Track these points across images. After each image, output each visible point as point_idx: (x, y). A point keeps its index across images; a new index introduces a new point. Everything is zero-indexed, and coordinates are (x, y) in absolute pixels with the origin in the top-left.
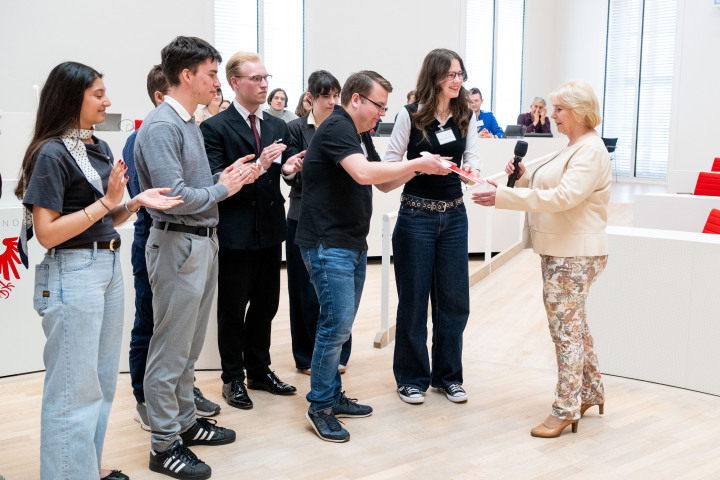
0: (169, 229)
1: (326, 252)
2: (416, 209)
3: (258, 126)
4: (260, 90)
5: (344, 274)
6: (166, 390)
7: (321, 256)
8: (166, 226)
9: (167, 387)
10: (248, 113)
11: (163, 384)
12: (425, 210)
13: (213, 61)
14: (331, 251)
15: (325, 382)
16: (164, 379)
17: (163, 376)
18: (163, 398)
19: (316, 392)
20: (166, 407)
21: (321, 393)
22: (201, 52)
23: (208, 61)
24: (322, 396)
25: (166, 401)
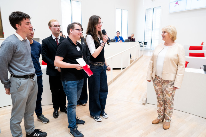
0: (14, 77)
1: (67, 82)
2: (97, 66)
3: (59, 41)
4: (57, 30)
5: (73, 89)
6: (16, 126)
7: (65, 83)
8: (13, 76)
9: (16, 125)
10: (55, 37)
11: (14, 124)
12: (99, 66)
13: (25, 19)
14: (68, 82)
15: (72, 121)
16: (15, 123)
17: (15, 122)
18: (15, 128)
19: (71, 125)
20: (16, 131)
21: (72, 124)
22: (20, 17)
23: (24, 20)
24: (72, 125)
25: (16, 129)
